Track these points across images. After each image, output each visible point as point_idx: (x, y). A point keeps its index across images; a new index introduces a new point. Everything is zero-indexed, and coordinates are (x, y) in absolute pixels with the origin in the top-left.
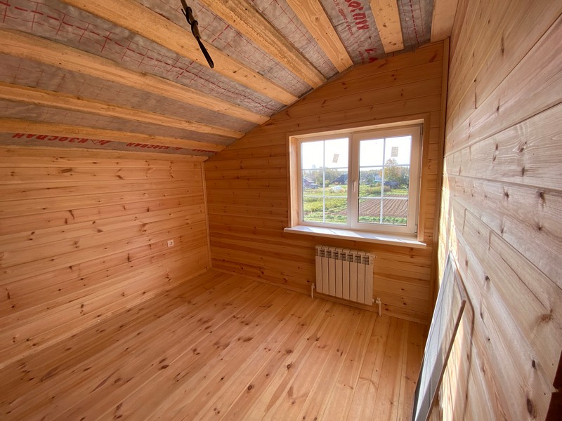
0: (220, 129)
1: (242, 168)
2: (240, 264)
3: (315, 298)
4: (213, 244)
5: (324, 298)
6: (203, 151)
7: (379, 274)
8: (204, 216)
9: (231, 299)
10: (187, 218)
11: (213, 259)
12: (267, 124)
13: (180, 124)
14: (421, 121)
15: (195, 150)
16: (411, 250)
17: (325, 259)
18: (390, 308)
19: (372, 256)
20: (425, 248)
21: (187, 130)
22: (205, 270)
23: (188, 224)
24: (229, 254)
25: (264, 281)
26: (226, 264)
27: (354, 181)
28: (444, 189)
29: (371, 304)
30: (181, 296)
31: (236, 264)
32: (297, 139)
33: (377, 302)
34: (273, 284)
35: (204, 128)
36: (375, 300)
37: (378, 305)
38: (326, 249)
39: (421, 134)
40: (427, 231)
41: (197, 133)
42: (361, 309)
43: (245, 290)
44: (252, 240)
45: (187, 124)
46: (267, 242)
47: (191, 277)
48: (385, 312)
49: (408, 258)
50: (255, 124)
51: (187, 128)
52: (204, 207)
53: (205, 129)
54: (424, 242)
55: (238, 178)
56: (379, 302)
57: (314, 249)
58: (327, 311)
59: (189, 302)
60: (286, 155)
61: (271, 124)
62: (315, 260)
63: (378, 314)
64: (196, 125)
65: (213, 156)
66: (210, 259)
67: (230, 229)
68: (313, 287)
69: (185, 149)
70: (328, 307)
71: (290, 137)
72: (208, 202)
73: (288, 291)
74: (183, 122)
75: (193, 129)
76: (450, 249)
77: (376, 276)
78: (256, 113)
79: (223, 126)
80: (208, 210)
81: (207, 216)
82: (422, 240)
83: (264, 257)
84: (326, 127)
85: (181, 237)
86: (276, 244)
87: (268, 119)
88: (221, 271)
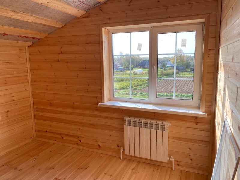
0: (42, 19)
1: (62, 53)
2: (60, 134)
3: (124, 159)
4: (36, 117)
5: (131, 159)
6: (27, 37)
7: (172, 138)
8: (29, 94)
9: (54, 163)
10: (13, 95)
11: (37, 131)
12: (84, 17)
13: (7, 13)
14: (203, 20)
15: (20, 36)
16: (196, 119)
17: (132, 128)
18: (181, 164)
19: (167, 124)
20: (206, 117)
21: (14, 19)
22: (30, 140)
23: (14, 100)
24: (51, 126)
25: (81, 148)
26: (49, 134)
27: (154, 65)
28: (219, 72)
29: (167, 161)
30: (8, 164)
31: (57, 134)
32: (108, 31)
33: (171, 159)
34: (89, 150)
35: (28, 17)
36: (170, 158)
37: (171, 162)
38: (132, 119)
39: (203, 30)
40: (207, 104)
41: (22, 22)
42: (159, 166)
43: (65, 155)
44: (71, 114)
45: (13, 14)
46: (84, 115)
47: (17, 146)
48: (177, 167)
49: (193, 125)
50: (74, 16)
51: (13, 17)
52: (29, 86)
53: (29, 19)
54: (205, 112)
55: (59, 61)
56: (172, 159)
57: (123, 120)
58: (133, 169)
59: (16, 169)
60: (100, 43)
61: (87, 17)
62: (123, 129)
63: (172, 168)
64: (21, 15)
65: (36, 42)
66: (34, 131)
67: (51, 105)
68: (122, 151)
69: (11, 35)
70: (133, 165)
71: (103, 28)
72: (32, 82)
73: (101, 155)
74: (9, 12)
75: (19, 18)
76: (225, 117)
77: (170, 140)
78: (75, 7)
79: (46, 16)
80: (32, 89)
81: (31, 94)
82: (204, 110)
83: (81, 128)
84: (133, 21)
85: (7, 112)
86: (92, 116)
87: (84, 12)
88: (44, 140)
